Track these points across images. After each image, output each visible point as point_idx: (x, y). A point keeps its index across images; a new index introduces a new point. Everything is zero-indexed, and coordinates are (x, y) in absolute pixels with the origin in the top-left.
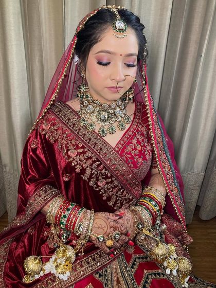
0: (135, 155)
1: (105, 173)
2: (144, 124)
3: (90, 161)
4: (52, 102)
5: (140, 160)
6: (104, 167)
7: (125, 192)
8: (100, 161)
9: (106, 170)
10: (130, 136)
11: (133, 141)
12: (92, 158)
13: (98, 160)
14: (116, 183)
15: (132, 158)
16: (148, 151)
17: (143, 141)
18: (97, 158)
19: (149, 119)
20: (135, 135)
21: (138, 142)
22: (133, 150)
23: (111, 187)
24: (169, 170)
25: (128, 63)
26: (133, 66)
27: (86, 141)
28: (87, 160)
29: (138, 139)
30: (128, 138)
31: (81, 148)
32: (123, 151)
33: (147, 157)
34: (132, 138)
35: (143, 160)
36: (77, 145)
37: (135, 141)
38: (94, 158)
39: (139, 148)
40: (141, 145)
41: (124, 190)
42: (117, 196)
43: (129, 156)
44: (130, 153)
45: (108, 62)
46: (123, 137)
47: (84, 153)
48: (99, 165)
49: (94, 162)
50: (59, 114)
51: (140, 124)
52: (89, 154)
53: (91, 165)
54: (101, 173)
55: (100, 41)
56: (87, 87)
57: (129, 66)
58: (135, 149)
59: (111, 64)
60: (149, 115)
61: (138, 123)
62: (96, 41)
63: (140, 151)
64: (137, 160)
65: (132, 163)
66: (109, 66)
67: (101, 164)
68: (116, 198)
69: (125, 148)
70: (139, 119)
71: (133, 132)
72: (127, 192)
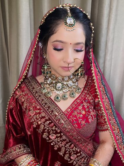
0: (80, 118)
1: (55, 129)
2: (91, 94)
3: (43, 120)
4: (24, 77)
5: (83, 122)
6: (54, 125)
7: (72, 145)
8: (51, 120)
9: (56, 127)
10: (77, 103)
11: (79, 107)
12: (45, 118)
13: (50, 119)
14: (64, 137)
15: (77, 120)
16: (91, 116)
17: (88, 107)
18: (49, 118)
19: (97, 90)
20: (82, 103)
21: (84, 108)
22: (78, 113)
23: (61, 140)
24: (118, 132)
25: (77, 49)
26: (81, 51)
27: (43, 104)
28: (41, 118)
29: (84, 106)
30: (76, 105)
31: (39, 109)
32: (70, 114)
33: (90, 120)
34: (79, 105)
35: (86, 122)
36: (36, 107)
37: (80, 108)
38: (47, 118)
39: (84, 112)
40: (85, 111)
41: (72, 143)
42: (66, 148)
43: (75, 118)
44: (75, 116)
45: (61, 48)
46: (72, 103)
47: (39, 113)
48: (50, 123)
49: (46, 120)
50: (28, 84)
51: (88, 94)
52: (43, 114)
53: (44, 123)
54: (52, 129)
55: (55, 33)
56: (49, 66)
57: (78, 51)
58: (80, 113)
59: (63, 50)
60: (96, 87)
61: (86, 94)
62: (52, 33)
63: (84, 115)
64: (81, 122)
65: (77, 124)
66: (62, 51)
67: (52, 122)
68: (65, 149)
69: (72, 112)
70: (88, 91)
71: (80, 100)
72: (75, 146)
